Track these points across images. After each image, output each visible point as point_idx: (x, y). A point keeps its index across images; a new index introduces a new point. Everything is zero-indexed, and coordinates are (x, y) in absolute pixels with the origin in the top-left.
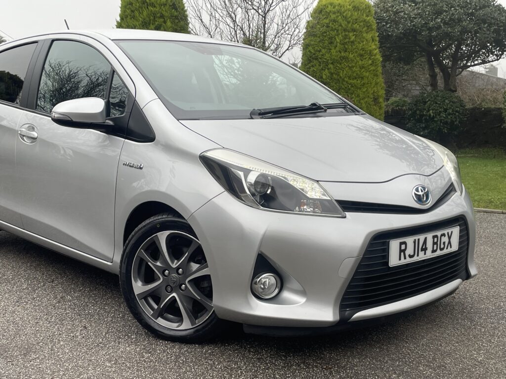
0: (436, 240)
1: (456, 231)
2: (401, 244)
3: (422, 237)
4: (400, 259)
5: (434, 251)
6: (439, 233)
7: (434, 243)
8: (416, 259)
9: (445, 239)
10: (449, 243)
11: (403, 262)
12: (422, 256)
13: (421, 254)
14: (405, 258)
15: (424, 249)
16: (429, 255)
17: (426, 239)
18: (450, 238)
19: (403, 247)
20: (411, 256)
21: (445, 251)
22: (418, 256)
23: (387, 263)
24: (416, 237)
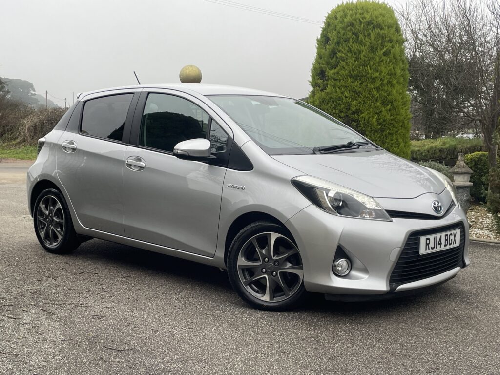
0: (447, 238)
1: (458, 232)
2: (427, 239)
3: (438, 235)
4: (426, 250)
5: (446, 245)
6: (448, 233)
7: (446, 240)
8: (435, 250)
9: (452, 237)
10: (455, 240)
11: (428, 252)
12: (438, 249)
13: (438, 246)
14: (429, 249)
15: (440, 244)
16: (443, 248)
17: (441, 236)
18: (455, 237)
19: (428, 241)
20: (432, 248)
21: (452, 246)
22: (436, 248)
23: (418, 252)
24: (435, 235)
